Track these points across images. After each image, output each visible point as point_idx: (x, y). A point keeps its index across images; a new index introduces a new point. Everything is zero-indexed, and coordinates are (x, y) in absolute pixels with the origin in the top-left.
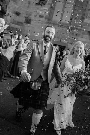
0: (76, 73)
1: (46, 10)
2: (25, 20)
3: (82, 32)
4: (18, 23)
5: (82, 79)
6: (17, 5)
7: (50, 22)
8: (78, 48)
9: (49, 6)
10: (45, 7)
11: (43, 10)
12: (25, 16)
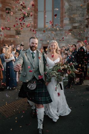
0: (55, 66)
1: (31, 20)
2: (16, 32)
3: (64, 31)
4: (11, 36)
5: (61, 70)
6: (6, 21)
7: (36, 30)
8: (52, 46)
9: (33, 17)
10: (29, 18)
11: (28, 21)
12: (15, 30)
